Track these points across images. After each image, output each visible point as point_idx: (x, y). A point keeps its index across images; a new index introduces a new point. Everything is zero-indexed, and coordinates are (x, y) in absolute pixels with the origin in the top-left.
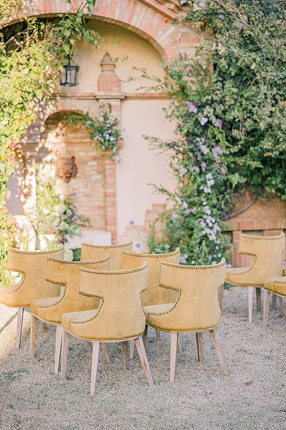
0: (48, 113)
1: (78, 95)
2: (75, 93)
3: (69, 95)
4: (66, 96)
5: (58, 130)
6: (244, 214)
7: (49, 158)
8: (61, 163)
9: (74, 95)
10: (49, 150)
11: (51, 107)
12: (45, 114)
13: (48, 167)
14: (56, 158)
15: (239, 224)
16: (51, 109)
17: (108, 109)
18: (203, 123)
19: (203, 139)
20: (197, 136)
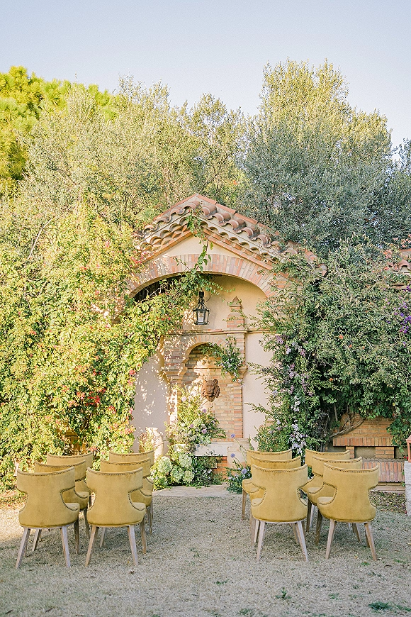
0: (188, 346)
1: (211, 331)
2: (209, 330)
3: (204, 331)
4: (202, 333)
5: (205, 359)
6: (355, 431)
7: (196, 381)
8: (205, 384)
10: (198, 374)
11: (191, 341)
13: (196, 388)
14: (202, 381)
15: (350, 440)
16: (191, 343)
17: (233, 342)
18: (287, 353)
19: (293, 366)
20: (287, 363)
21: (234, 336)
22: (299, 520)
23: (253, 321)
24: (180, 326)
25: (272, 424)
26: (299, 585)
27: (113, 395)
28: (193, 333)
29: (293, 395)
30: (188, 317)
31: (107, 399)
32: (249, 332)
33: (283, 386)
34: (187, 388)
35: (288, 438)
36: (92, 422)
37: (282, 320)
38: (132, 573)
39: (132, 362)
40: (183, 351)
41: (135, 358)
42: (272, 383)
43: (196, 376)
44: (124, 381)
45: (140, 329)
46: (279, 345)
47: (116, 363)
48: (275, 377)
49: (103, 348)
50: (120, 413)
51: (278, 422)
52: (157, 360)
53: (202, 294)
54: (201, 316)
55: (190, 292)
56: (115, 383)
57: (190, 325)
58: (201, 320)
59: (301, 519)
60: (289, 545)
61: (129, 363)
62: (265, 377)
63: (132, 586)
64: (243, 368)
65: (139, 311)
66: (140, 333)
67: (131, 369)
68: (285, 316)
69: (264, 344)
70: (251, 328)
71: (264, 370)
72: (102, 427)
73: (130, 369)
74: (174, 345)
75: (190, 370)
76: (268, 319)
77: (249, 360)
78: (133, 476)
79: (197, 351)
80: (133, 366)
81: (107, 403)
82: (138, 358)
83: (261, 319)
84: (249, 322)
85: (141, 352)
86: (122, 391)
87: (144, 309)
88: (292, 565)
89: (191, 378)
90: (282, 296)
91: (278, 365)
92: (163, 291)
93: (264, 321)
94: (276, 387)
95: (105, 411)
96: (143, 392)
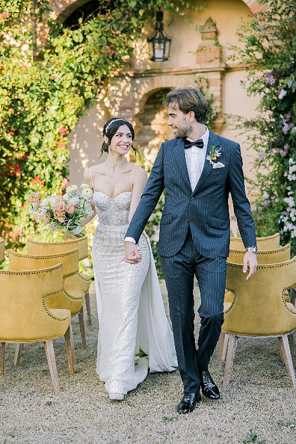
0: (143, 93)
1: (175, 70)
2: (171, 69)
3: (164, 71)
4: (162, 73)
9: (170, 70)
10: (156, 133)
11: (146, 85)
12: (140, 94)
16: (145, 88)
17: (204, 84)
18: (281, 97)
19: (288, 116)
20: (281, 112)
21: (206, 76)
22: (284, 333)
23: (232, 53)
24: (130, 64)
25: (257, 198)
26: (280, 424)
27: (38, 162)
28: (149, 74)
29: (287, 157)
30: (141, 50)
31: (31, 168)
32: (228, 70)
33: (273, 145)
34: (143, 151)
35: (279, 216)
36: (12, 199)
37: (274, 49)
38: (49, 404)
39: (63, 116)
40: (135, 100)
41: (66, 110)
42: (258, 141)
43: (154, 135)
44: (52, 143)
45: (71, 68)
46: (268, 86)
47: (41, 119)
48: (263, 132)
49: (21, 96)
50: (50, 186)
51: (266, 195)
52: (100, 114)
53: (160, 15)
54: (160, 48)
55: (141, 12)
56: (40, 145)
57: (145, 63)
58: (159, 54)
59: (287, 332)
60: (272, 364)
61: (58, 118)
62: (248, 133)
63: (47, 423)
64: (219, 121)
65: (69, 43)
66: (72, 74)
67: (62, 126)
68: (279, 43)
69: (248, 85)
70: (230, 63)
71: (247, 124)
72: (27, 205)
73: (60, 126)
74: (123, 92)
75: (147, 127)
76: (254, 48)
77: (228, 110)
78: (48, 274)
79: (156, 99)
80: (65, 122)
81: (31, 174)
82: (70, 110)
83: (244, 48)
84: (228, 53)
85: (73, 102)
86: (51, 157)
87: (76, 39)
88: (273, 393)
89: (147, 138)
90: (275, 11)
91: (267, 116)
92: (104, 12)
93: (248, 52)
94: (264, 146)
95: (28, 184)
96: (84, 158)
